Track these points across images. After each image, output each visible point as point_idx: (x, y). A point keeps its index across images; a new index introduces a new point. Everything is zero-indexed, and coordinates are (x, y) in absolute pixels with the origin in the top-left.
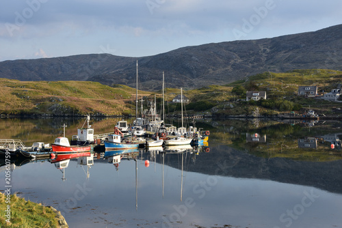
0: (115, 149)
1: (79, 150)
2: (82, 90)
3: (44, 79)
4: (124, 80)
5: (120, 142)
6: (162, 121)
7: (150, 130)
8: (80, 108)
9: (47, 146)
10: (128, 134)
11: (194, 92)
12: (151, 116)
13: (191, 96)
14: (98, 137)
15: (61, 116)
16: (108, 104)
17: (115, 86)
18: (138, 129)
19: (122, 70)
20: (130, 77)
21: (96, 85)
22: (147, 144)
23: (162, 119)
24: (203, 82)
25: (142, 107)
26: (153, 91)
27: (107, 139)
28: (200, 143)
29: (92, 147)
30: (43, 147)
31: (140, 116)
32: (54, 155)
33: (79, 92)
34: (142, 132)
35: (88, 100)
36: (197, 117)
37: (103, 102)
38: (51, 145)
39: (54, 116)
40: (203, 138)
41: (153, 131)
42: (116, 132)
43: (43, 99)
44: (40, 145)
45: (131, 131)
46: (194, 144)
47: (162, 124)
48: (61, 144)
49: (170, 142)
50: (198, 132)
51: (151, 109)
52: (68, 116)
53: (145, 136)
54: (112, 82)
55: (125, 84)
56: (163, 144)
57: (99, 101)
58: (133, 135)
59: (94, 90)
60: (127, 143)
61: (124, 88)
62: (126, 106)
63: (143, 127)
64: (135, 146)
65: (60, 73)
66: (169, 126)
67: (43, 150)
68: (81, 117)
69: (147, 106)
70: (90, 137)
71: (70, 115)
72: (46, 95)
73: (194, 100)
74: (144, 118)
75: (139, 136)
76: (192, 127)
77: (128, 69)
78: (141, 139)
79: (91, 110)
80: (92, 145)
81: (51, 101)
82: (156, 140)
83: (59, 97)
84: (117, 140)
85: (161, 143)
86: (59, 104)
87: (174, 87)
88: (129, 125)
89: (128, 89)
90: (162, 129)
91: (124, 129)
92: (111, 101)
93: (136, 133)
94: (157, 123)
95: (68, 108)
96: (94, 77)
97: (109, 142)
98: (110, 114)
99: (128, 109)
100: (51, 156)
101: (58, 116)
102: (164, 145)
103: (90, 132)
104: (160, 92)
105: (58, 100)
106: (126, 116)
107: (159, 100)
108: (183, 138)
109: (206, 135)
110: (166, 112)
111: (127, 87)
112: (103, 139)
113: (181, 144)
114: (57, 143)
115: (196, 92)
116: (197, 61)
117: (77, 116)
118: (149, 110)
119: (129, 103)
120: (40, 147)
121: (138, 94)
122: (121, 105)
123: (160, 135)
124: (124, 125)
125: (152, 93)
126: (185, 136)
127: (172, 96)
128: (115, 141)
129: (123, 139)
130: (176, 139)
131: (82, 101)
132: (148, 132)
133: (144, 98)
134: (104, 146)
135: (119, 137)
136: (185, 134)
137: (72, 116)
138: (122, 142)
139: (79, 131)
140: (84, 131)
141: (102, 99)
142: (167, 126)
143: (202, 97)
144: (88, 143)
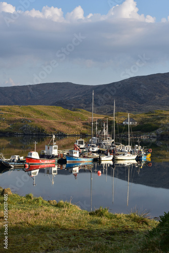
0: (74, 162)
1: (46, 162)
2: (47, 113)
3: (16, 103)
4: (82, 105)
5: (78, 156)
6: (113, 140)
7: (102, 147)
8: (46, 128)
9: (22, 158)
10: (85, 150)
11: (141, 116)
12: (103, 136)
13: (139, 119)
14: (61, 152)
15: (30, 135)
16: (69, 125)
17: (74, 110)
18: (93, 146)
19: (81, 96)
20: (88, 103)
21: (59, 109)
22: (100, 158)
23: (113, 139)
24: (150, 107)
25: (97, 129)
26: (106, 114)
27: (68, 153)
28: (144, 158)
29: (56, 160)
30: (19, 159)
31: (95, 136)
32: (28, 165)
33: (45, 115)
34: (96, 149)
35: (52, 121)
36: (144, 137)
37: (64, 123)
38: (25, 157)
39: (25, 134)
40: (146, 155)
41: (105, 148)
42: (75, 148)
43: (16, 121)
44: (17, 157)
45: (87, 148)
46: (138, 159)
47: (113, 143)
48: (33, 157)
49: (119, 157)
50: (142, 150)
51: (104, 130)
52: (36, 135)
53: (99, 152)
54: (72, 106)
55: (83, 108)
56: (113, 158)
57: (61, 122)
58: (89, 151)
59: (57, 113)
60: (84, 157)
61: (82, 112)
62: (84, 127)
63: (97, 145)
64: (90, 160)
65: (29, 98)
66: (118, 145)
67: (19, 161)
68: (46, 135)
69: (100, 127)
70: (55, 152)
71: (37, 133)
72: (18, 117)
73: (141, 122)
74: (98, 137)
75: (94, 152)
76: (137, 145)
77: (86, 95)
78: (95, 154)
79: (55, 130)
80: (56, 158)
81: (22, 122)
82: (107, 155)
83: (29, 118)
84: (76, 154)
85: (111, 158)
86: (29, 124)
87: (125, 111)
88: (85, 143)
89: (85, 113)
90: (113, 146)
91: (82, 146)
92: (71, 122)
93: (91, 150)
94: (109, 142)
95: (36, 128)
96: (57, 102)
97: (70, 156)
98: (71, 134)
99: (85, 129)
100: (25, 166)
101: (27, 135)
102: (113, 160)
103: (55, 148)
104: (112, 115)
105: (28, 122)
106: (84, 135)
107: (111, 123)
108: (129, 154)
109: (149, 152)
110: (116, 133)
111: (85, 111)
112: (65, 153)
113: (128, 159)
114: (29, 156)
115: (143, 115)
116: (145, 89)
117: (43, 135)
118: (102, 131)
119: (86, 125)
120: (17, 159)
121: (94, 117)
122: (79, 126)
123: (111, 152)
124: (81, 143)
125: (105, 116)
126: (131, 153)
127: (123, 119)
128: (74, 155)
129: (81, 154)
130: (124, 155)
131: (47, 123)
132: (101, 149)
133: (99, 121)
134: (66, 159)
135: (78, 152)
136: (131, 151)
137: (39, 135)
138: (80, 156)
139: (46, 147)
140: (50, 147)
141: (63, 121)
142: (117, 144)
143: (148, 120)
144: (53, 157)
